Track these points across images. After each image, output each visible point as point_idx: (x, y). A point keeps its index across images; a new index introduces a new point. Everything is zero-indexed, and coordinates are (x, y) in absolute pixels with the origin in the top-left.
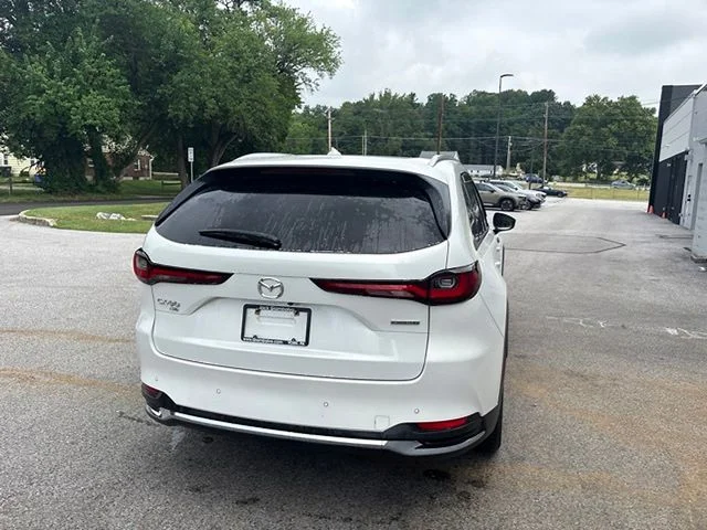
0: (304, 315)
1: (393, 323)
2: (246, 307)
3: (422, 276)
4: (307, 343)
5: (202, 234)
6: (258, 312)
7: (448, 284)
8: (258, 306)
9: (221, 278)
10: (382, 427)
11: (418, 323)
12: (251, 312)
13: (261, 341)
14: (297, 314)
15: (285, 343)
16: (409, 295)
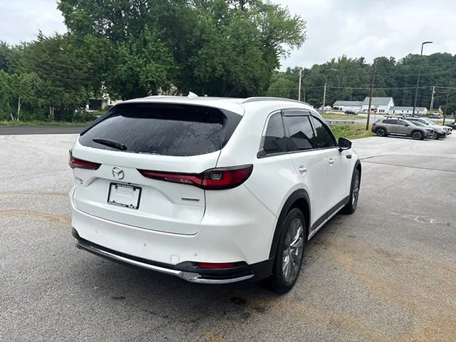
0: (138, 191)
1: (183, 199)
2: (111, 184)
4: (137, 208)
5: (94, 141)
6: (116, 187)
7: (217, 178)
8: (117, 184)
10: (175, 262)
11: (198, 200)
12: (113, 187)
13: (116, 204)
14: (134, 190)
15: (127, 206)
16: (190, 182)
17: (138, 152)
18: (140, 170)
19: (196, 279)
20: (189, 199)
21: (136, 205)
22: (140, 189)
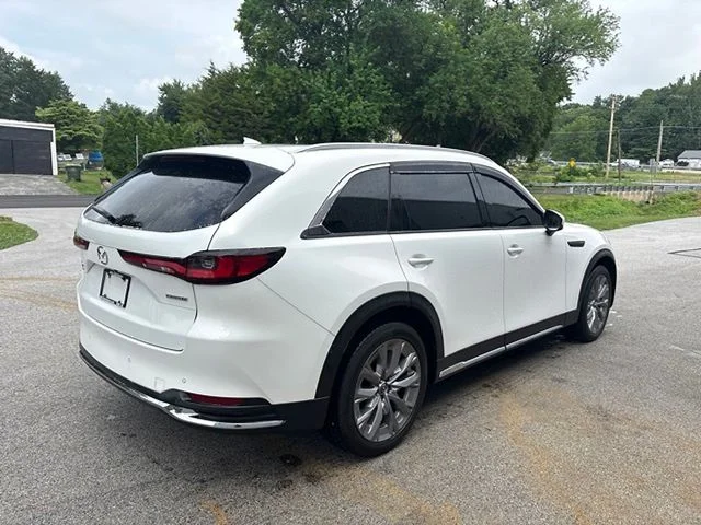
0: (127, 281)
1: (168, 296)
2: (105, 272)
4: (124, 306)
7: (209, 266)
8: (111, 271)
9: (86, 245)
10: (160, 389)
11: (186, 299)
12: (107, 275)
14: (123, 279)
15: (115, 303)
16: (172, 271)
18: (120, 252)
20: (176, 298)
21: (123, 302)
22: (130, 279)
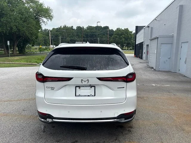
0: (93, 88)
1: (118, 88)
2: (76, 87)
3: (125, 75)
4: (95, 95)
5: (61, 67)
6: (79, 88)
7: (131, 77)
8: (80, 86)
9: (69, 79)
10: (116, 116)
11: (124, 87)
12: (78, 88)
13: (81, 96)
14: (91, 88)
15: (89, 96)
16: (122, 80)
17: (95, 70)
18: (97, 78)
19: (123, 120)
20: (121, 88)
21: (93, 94)
22: (95, 87)
